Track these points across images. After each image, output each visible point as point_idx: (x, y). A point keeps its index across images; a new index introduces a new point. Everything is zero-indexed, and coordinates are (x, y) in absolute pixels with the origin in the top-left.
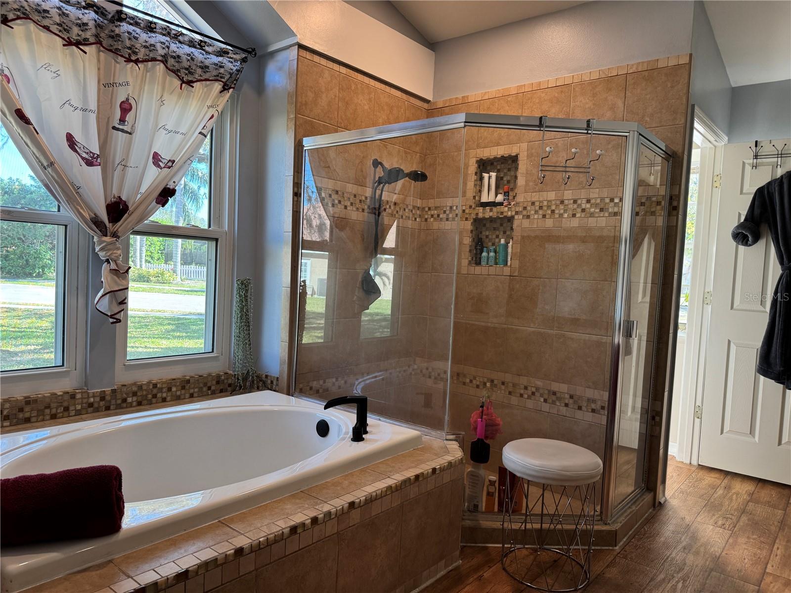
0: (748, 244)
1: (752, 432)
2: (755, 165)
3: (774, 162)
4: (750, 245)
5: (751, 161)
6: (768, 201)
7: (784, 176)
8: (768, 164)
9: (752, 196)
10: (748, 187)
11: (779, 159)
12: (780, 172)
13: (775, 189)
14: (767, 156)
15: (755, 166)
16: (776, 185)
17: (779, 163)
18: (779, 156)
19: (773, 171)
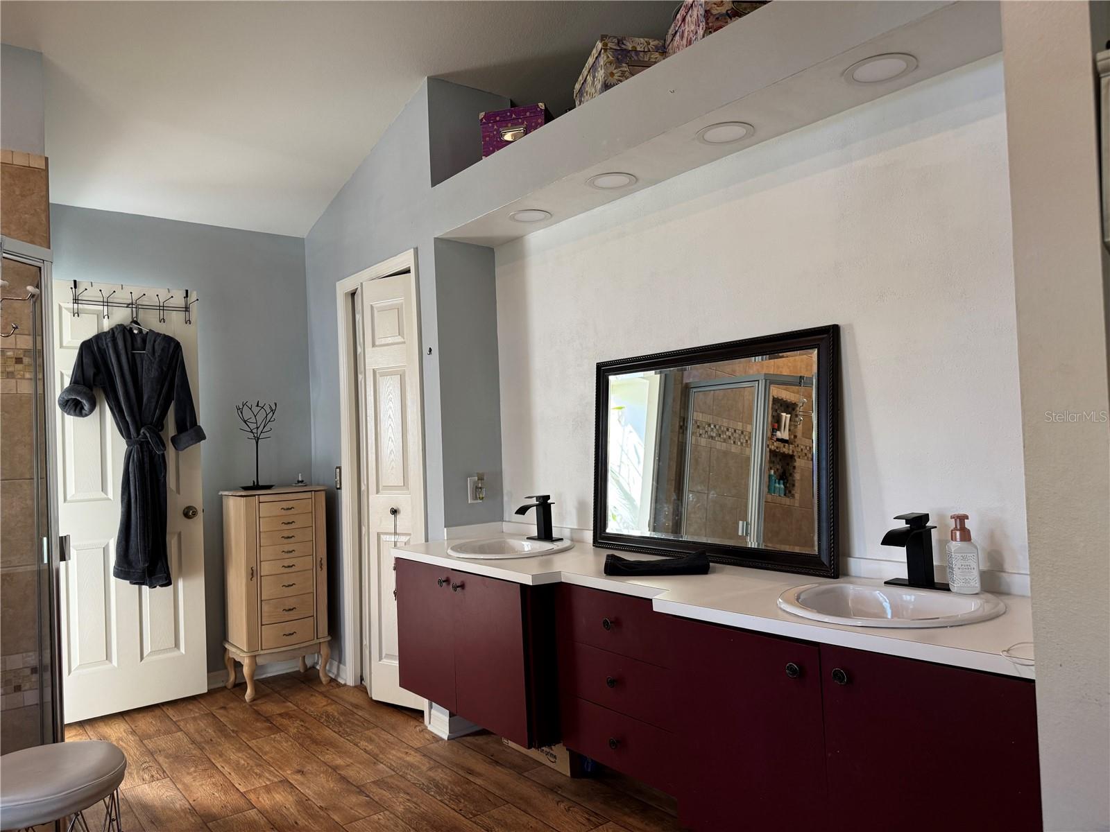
0: (84, 414)
1: (108, 657)
2: (76, 311)
3: (99, 310)
4: (86, 415)
5: (71, 305)
6: (99, 357)
7: (115, 330)
8: (92, 312)
9: (76, 352)
10: (70, 340)
11: (106, 307)
12: (107, 325)
13: (107, 344)
14: (89, 302)
15: (76, 313)
16: (108, 340)
17: (106, 313)
18: (105, 304)
19: (99, 323)
